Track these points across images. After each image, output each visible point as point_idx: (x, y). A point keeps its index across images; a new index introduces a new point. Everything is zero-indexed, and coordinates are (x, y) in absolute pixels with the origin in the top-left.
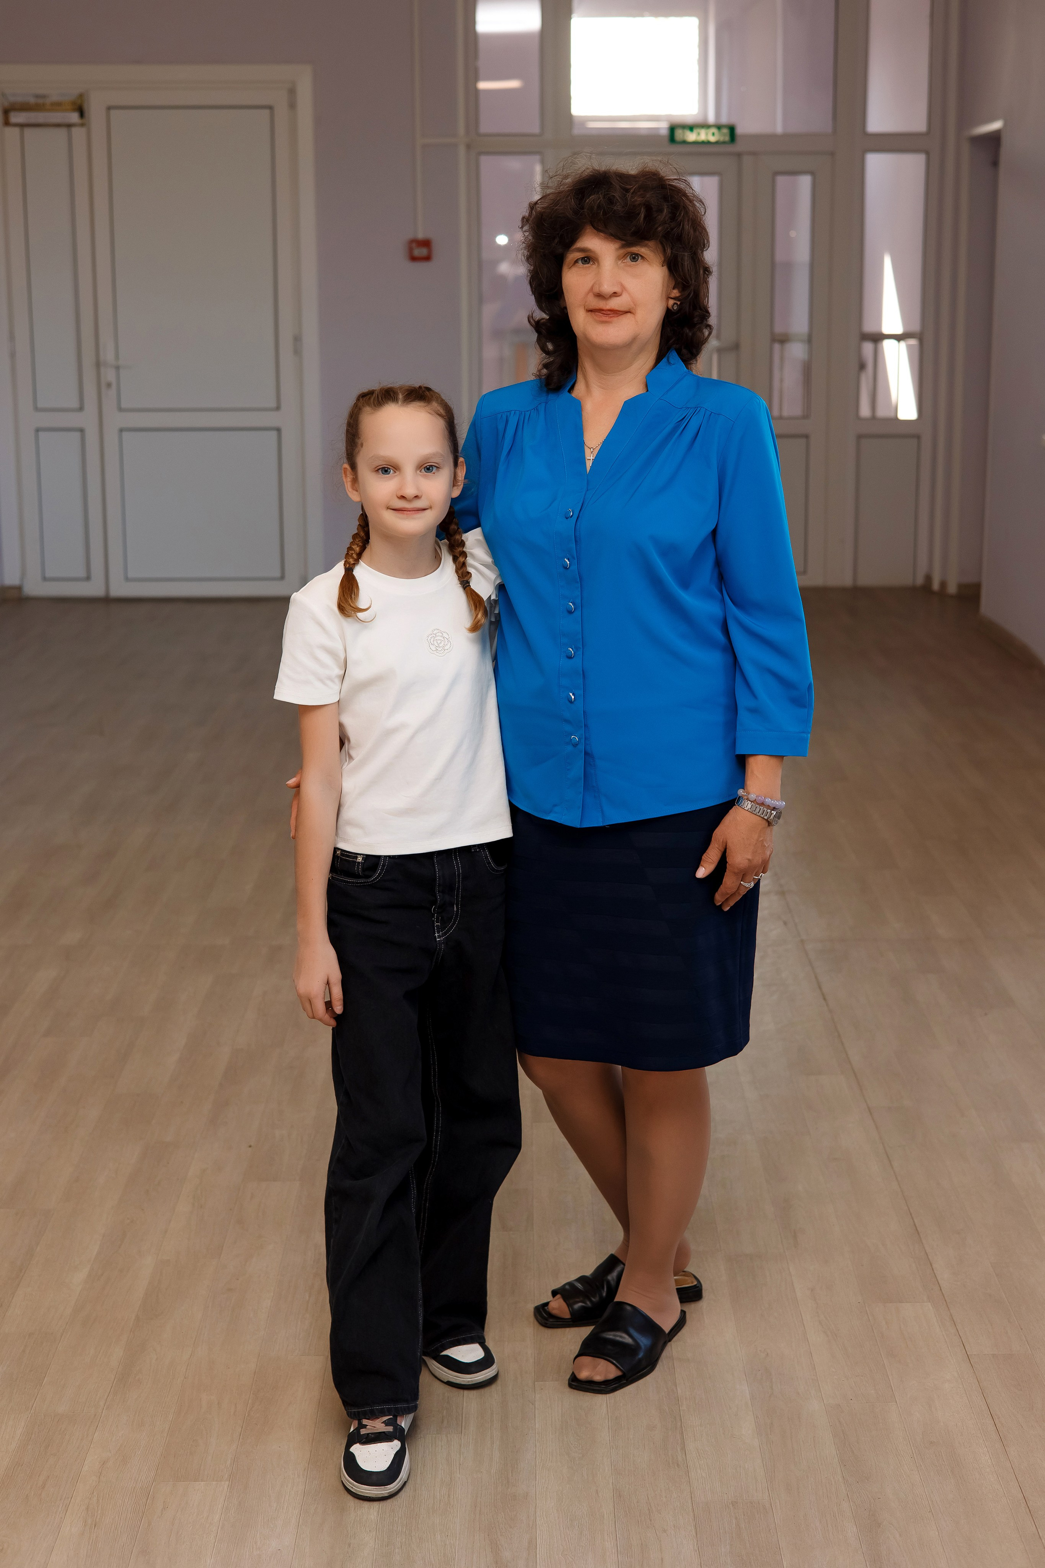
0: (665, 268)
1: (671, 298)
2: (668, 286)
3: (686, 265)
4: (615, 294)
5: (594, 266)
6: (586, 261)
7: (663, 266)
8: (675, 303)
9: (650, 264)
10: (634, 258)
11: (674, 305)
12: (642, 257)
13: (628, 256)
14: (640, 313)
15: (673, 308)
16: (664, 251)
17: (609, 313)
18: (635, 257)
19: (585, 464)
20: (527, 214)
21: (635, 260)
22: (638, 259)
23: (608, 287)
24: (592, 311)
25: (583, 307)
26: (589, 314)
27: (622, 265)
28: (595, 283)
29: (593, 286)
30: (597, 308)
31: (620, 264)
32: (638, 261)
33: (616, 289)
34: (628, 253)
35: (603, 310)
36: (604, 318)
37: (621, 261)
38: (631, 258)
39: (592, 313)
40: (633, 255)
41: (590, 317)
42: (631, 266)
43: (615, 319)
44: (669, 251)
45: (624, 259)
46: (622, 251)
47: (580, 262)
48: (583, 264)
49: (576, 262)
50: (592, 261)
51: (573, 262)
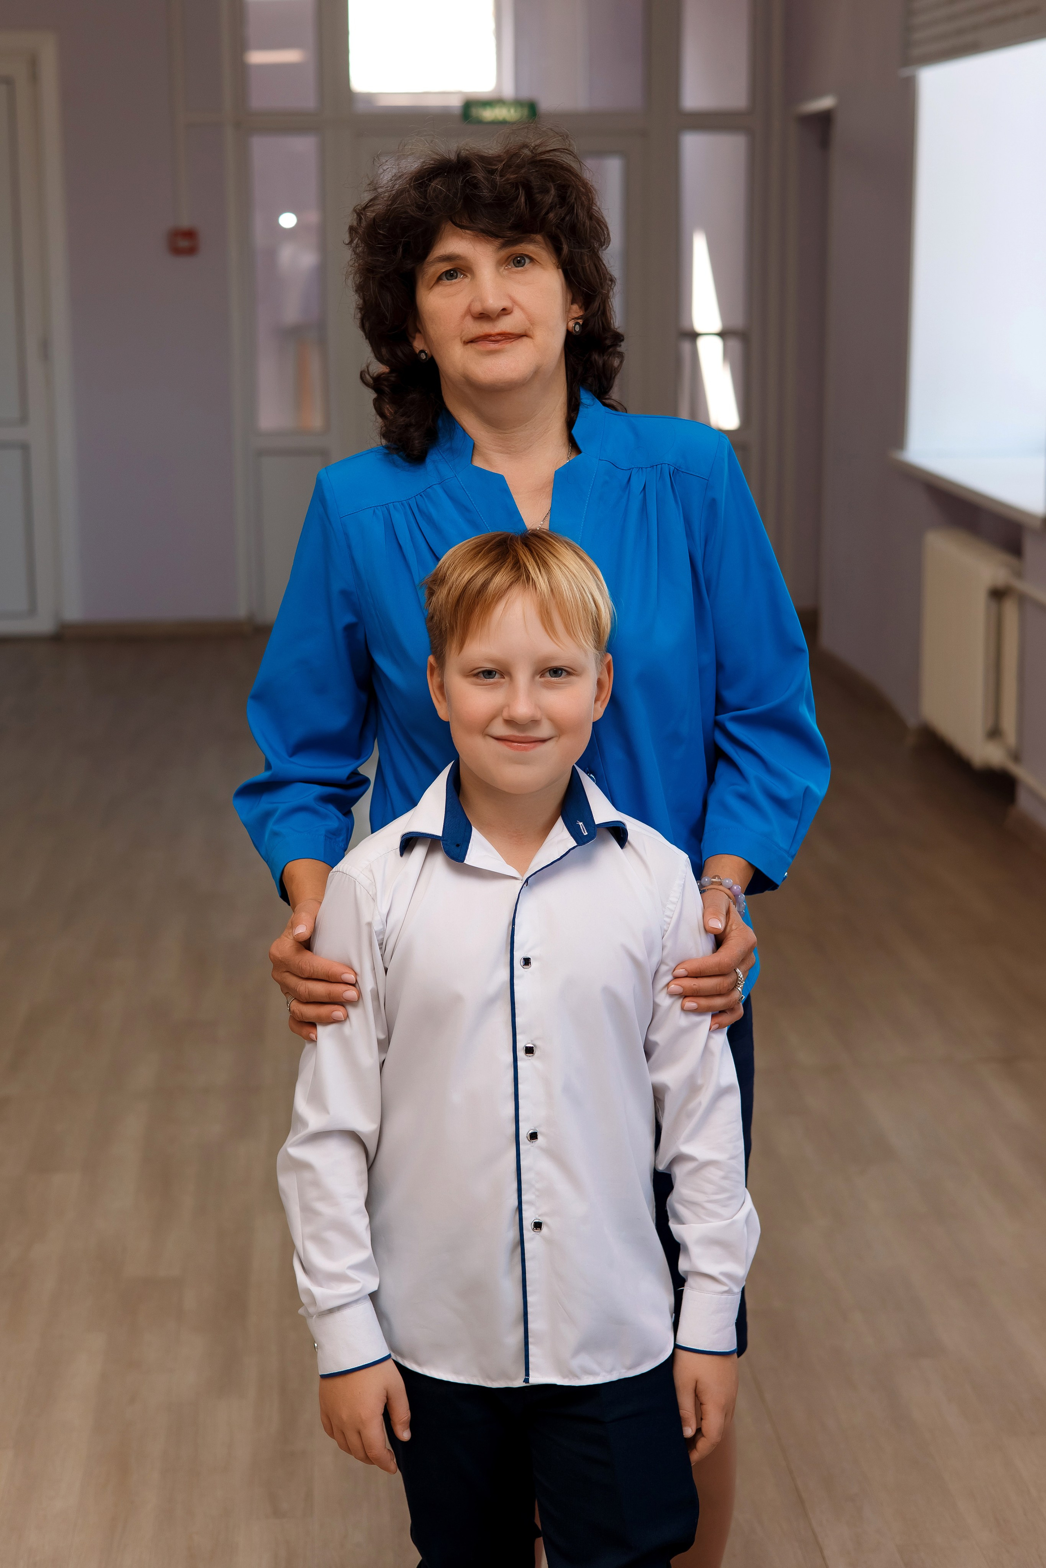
0: (561, 272)
1: (574, 318)
2: (566, 299)
3: (587, 268)
4: (505, 311)
5: (467, 280)
6: (452, 275)
7: (556, 269)
8: (577, 323)
9: (543, 268)
10: (519, 262)
11: (575, 325)
12: (532, 260)
13: (510, 262)
14: (540, 337)
15: (575, 330)
16: (557, 250)
17: (499, 338)
18: (520, 259)
20: (355, 223)
21: (521, 265)
22: (525, 262)
23: (494, 302)
24: (472, 341)
25: (459, 338)
26: (469, 345)
27: (505, 272)
28: (472, 301)
29: (470, 306)
30: (482, 334)
31: (503, 271)
32: (526, 264)
33: (506, 303)
34: (512, 255)
35: (490, 335)
36: (493, 346)
37: (503, 268)
38: (515, 261)
39: (473, 344)
40: (519, 257)
41: (471, 349)
42: (517, 272)
43: (507, 346)
44: (565, 248)
45: (506, 264)
46: (504, 253)
47: (444, 278)
48: (448, 279)
49: (439, 278)
50: (461, 273)
51: (435, 278)
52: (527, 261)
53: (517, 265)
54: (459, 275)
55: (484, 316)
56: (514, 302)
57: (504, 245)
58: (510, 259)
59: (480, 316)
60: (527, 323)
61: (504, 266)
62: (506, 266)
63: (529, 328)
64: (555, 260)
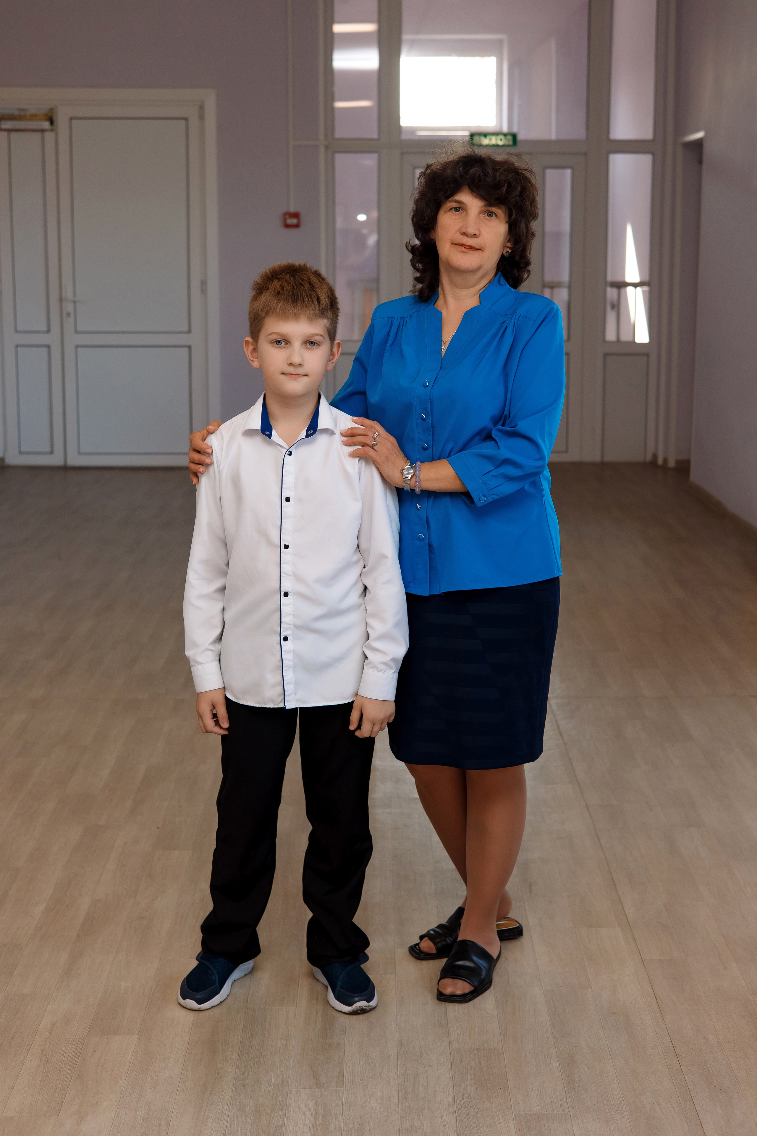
0: (507, 225)
1: (506, 247)
2: (506, 238)
4: (476, 235)
5: (463, 214)
6: (458, 210)
7: (507, 223)
9: (500, 220)
10: (491, 215)
11: (507, 252)
14: (487, 253)
15: (507, 254)
16: (510, 215)
17: (468, 247)
19: (441, 352)
22: (493, 215)
23: (471, 230)
24: (456, 244)
25: (450, 241)
26: (454, 245)
27: (482, 218)
28: (463, 226)
29: (460, 228)
30: (461, 243)
32: (493, 217)
33: (477, 232)
34: (488, 210)
35: (465, 245)
36: (464, 249)
37: (481, 215)
38: (488, 214)
39: (456, 245)
40: (490, 212)
41: (455, 249)
42: (487, 219)
43: (471, 252)
44: (514, 215)
46: (484, 208)
47: (453, 210)
48: (455, 211)
49: (451, 209)
50: (462, 210)
51: (449, 209)
52: (494, 215)
53: (489, 216)
54: (461, 210)
56: (481, 232)
57: (486, 206)
58: (486, 212)
59: (463, 234)
60: (483, 244)
61: (483, 214)
63: (483, 247)
64: (507, 219)
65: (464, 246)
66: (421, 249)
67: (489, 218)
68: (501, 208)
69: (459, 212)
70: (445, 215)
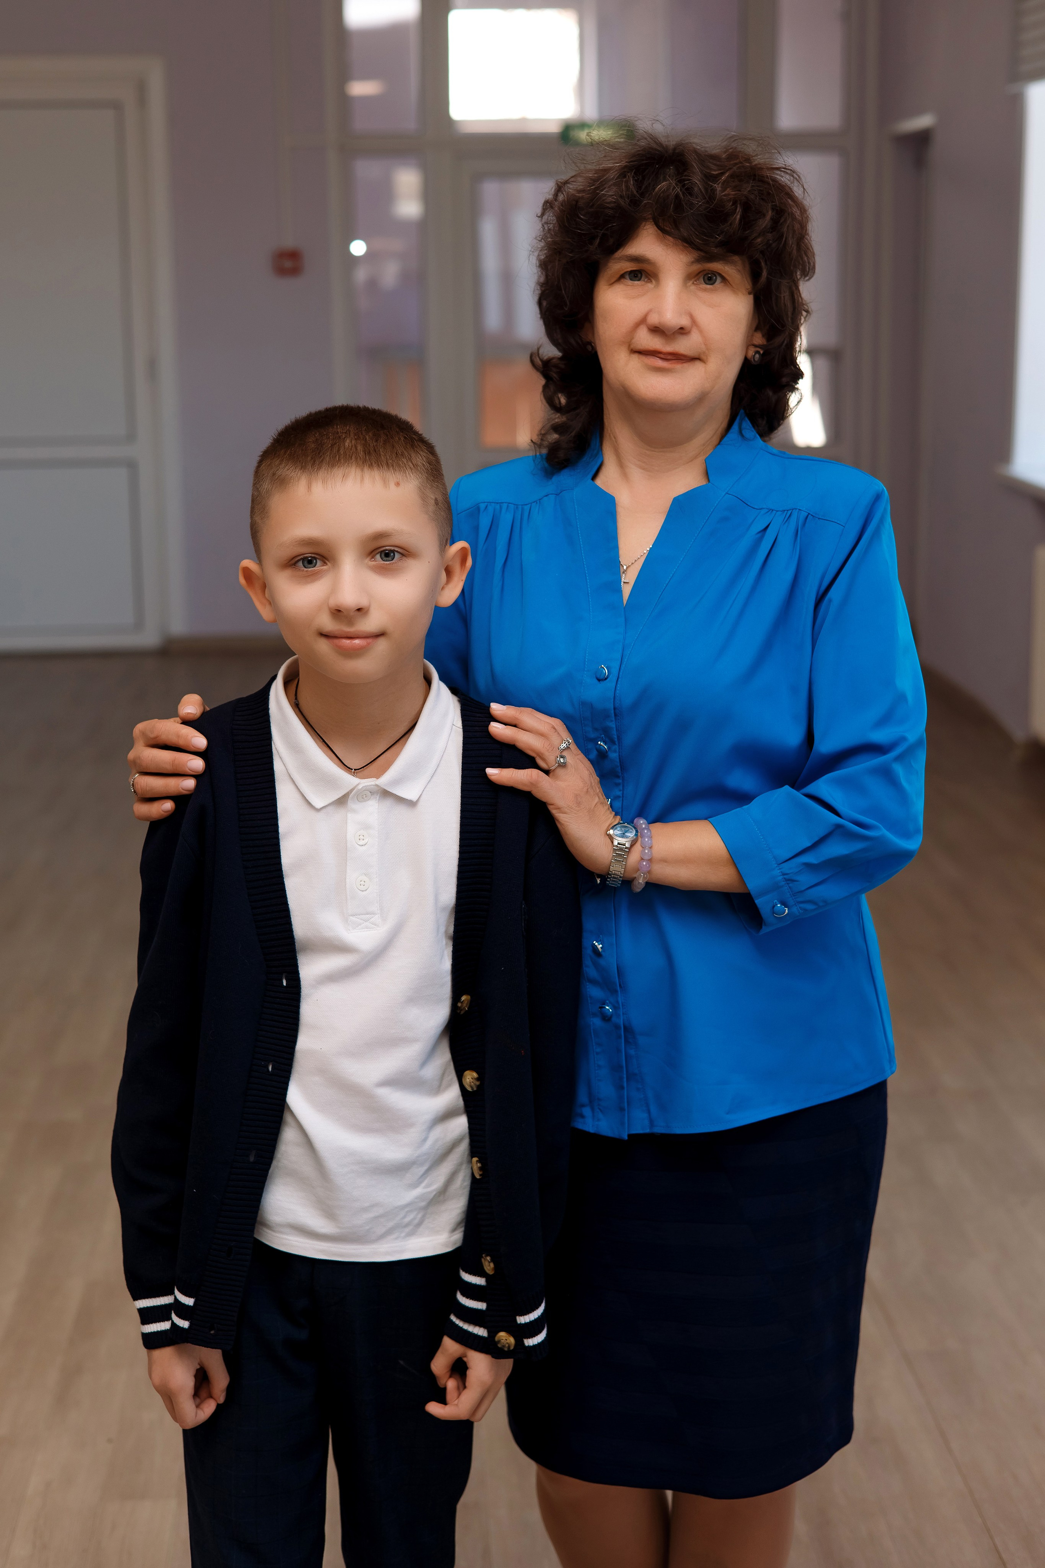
0: (751, 298)
1: (756, 346)
2: (750, 326)
4: (683, 331)
5: (650, 285)
6: (636, 277)
7: (750, 293)
8: (757, 353)
9: (734, 291)
11: (754, 354)
12: (724, 280)
13: (700, 277)
14: (714, 363)
15: (754, 359)
16: (755, 276)
17: (669, 357)
18: (709, 278)
19: (619, 591)
21: (712, 283)
22: (716, 279)
23: (671, 321)
24: (640, 352)
25: (624, 345)
26: (635, 357)
27: (693, 287)
28: (649, 311)
29: (647, 315)
30: (651, 349)
31: (690, 286)
32: (716, 283)
33: (686, 322)
34: (704, 270)
35: (660, 353)
36: (660, 363)
37: (691, 282)
38: (706, 278)
39: (641, 356)
40: (709, 274)
41: (636, 362)
42: (705, 290)
43: (678, 366)
45: (696, 278)
46: (697, 267)
47: (627, 277)
48: (631, 280)
49: (622, 277)
50: (647, 277)
51: (618, 276)
52: (719, 280)
53: (708, 282)
54: (643, 276)
55: (657, 330)
56: (694, 322)
57: (698, 261)
58: (700, 275)
59: (655, 329)
60: (703, 346)
61: (693, 280)
62: (696, 281)
63: (704, 353)
64: (748, 285)
65: (659, 355)
66: (563, 366)
67: (708, 286)
68: (733, 263)
69: (639, 280)
70: (610, 289)
